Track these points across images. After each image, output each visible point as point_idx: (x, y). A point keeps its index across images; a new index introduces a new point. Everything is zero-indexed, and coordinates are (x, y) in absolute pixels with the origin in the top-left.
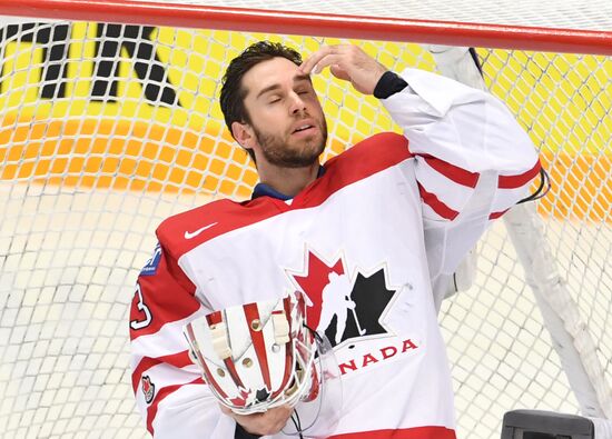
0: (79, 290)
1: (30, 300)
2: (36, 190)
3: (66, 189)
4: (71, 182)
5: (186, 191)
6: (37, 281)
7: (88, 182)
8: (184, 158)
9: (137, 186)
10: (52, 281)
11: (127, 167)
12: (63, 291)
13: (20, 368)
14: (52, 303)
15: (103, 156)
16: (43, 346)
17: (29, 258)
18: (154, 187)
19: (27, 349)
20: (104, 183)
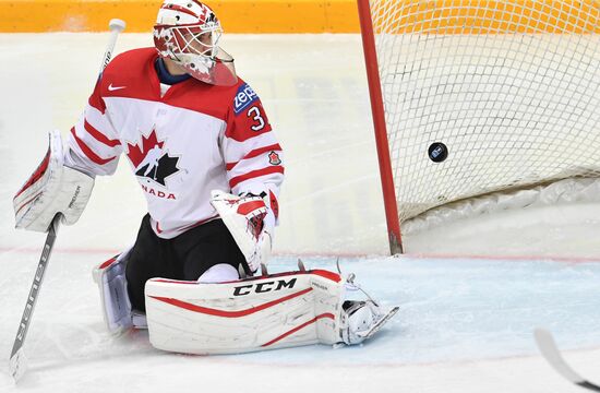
0: (449, 88)
1: (424, 94)
2: (424, 37)
3: (439, 36)
4: (442, 32)
5: (500, 32)
6: (427, 84)
7: (450, 32)
8: (498, 16)
9: (475, 32)
10: (435, 83)
11: (470, 22)
12: (441, 89)
13: (422, 128)
14: (436, 94)
15: (457, 17)
16: (433, 117)
17: (423, 73)
18: (483, 32)
19: (425, 119)
20: (458, 31)
